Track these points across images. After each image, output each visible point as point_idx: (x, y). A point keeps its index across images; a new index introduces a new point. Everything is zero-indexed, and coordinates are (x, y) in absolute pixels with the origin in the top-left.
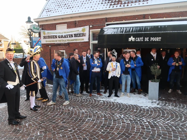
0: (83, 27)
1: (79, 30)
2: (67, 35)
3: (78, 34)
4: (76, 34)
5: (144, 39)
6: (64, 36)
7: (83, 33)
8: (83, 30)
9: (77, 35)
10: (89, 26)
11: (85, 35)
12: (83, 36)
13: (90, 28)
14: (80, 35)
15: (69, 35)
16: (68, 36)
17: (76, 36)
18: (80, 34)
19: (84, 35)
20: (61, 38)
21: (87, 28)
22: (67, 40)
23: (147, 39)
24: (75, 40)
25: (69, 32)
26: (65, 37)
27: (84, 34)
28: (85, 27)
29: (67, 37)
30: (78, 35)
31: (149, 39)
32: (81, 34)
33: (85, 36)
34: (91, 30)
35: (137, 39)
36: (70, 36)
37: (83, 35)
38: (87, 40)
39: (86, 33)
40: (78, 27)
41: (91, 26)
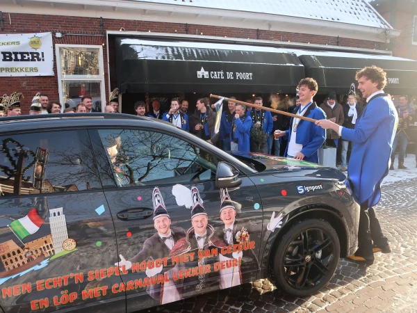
0: (32, 35)
1: (22, 41)
3: (16, 54)
4: (10, 53)
5: (225, 75)
7: (34, 51)
8: (33, 43)
9: (13, 56)
10: (54, 34)
11: (40, 56)
12: (33, 60)
13: (55, 40)
14: (23, 57)
17: (11, 60)
18: (22, 54)
19: (38, 57)
21: (46, 37)
23: (230, 75)
24: (7, 70)
27: (38, 54)
28: (39, 35)
30: (16, 57)
31: (234, 75)
32: (27, 53)
33: (39, 60)
34: (57, 46)
35: (213, 75)
37: (33, 57)
38: (51, 73)
39: (43, 53)
40: (13, 32)
41: (59, 35)
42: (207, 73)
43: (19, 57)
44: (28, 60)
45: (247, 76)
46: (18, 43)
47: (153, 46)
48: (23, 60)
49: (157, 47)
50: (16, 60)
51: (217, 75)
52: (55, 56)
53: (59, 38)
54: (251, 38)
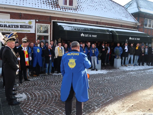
0: (29, 20)
1: (26, 22)
2: (12, 25)
3: (24, 26)
4: (22, 26)
5: (89, 36)
6: (7, 26)
7: (29, 25)
8: (29, 23)
9: (23, 27)
10: (36, 20)
11: (31, 27)
12: (29, 28)
13: (36, 22)
14: (26, 27)
15: (15, 25)
16: (14, 27)
17: (22, 28)
18: (26, 26)
19: (30, 27)
20: (4, 27)
21: (33, 21)
22: (11, 30)
23: (90, 36)
24: (21, 31)
25: (13, 23)
26: (9, 26)
27: (30, 26)
28: (31, 20)
29: (12, 27)
30: (24, 27)
31: (92, 36)
32: (27, 26)
33: (31, 28)
34: (36, 24)
35: (85, 35)
36: (16, 27)
37: (29, 27)
38: (34, 32)
39: (32, 26)
40: (23, 19)
41: (37, 21)
42: (84, 35)
43: (25, 27)
44: (27, 28)
45: (95, 36)
46: (25, 23)
47: (68, 26)
48: (26, 28)
49: (69, 26)
50: (24, 28)
51: (87, 36)
52: (35, 27)
53: (37, 22)
54: (95, 24)
